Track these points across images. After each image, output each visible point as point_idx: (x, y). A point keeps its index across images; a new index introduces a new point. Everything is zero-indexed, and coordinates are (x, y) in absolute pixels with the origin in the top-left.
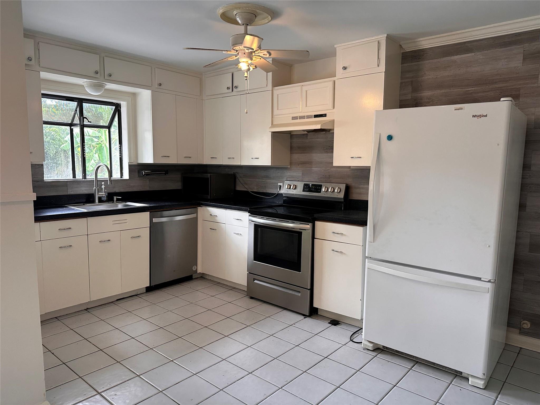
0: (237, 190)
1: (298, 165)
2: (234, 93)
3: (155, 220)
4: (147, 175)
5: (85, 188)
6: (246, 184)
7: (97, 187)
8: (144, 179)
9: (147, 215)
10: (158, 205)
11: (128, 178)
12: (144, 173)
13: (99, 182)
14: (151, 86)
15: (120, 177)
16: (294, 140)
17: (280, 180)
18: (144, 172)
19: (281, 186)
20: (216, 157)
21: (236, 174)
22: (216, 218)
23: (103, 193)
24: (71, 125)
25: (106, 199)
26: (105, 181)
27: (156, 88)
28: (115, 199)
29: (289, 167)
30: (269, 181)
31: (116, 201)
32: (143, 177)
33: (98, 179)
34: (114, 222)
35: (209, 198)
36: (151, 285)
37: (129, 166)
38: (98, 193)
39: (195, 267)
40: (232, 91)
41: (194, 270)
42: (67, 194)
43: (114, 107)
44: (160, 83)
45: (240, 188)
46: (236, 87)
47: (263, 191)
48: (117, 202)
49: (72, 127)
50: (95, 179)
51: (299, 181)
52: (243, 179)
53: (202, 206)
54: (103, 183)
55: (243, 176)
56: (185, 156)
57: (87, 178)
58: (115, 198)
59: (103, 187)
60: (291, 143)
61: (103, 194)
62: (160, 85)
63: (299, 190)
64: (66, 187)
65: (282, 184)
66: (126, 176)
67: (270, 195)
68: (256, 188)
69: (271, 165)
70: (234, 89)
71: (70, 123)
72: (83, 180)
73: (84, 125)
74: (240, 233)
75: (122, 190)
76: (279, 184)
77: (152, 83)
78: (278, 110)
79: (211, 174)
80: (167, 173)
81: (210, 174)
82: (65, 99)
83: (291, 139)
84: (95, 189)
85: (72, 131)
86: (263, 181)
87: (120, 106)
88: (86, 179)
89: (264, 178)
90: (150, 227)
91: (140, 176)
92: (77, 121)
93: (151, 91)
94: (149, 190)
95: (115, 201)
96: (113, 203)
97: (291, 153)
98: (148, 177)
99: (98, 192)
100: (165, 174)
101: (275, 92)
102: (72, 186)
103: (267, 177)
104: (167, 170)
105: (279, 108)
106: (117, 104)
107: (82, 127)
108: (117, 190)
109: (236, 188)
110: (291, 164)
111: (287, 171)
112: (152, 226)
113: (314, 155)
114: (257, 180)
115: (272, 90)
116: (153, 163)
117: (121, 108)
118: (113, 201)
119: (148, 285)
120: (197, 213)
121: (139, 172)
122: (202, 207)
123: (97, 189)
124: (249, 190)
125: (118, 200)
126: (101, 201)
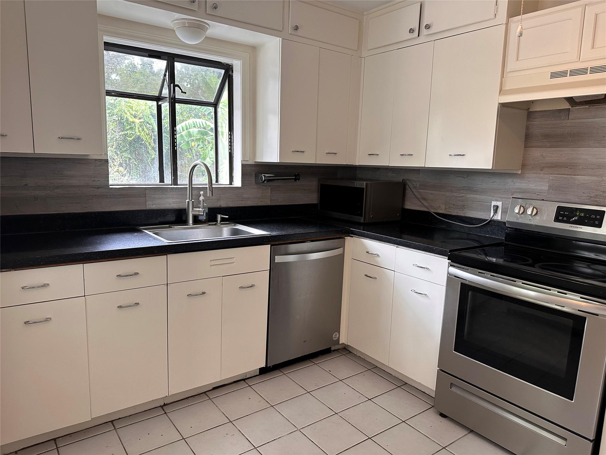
0: (408, 208)
1: (542, 170)
2: (422, 39)
3: (279, 259)
4: (268, 181)
5: (174, 200)
6: (425, 199)
7: (192, 199)
8: (264, 187)
9: (266, 249)
10: (283, 233)
11: (240, 186)
12: (264, 179)
13: (194, 190)
14: (281, 29)
15: (229, 184)
16: (535, 122)
17: (496, 196)
18: (264, 176)
19: (497, 207)
20: (378, 154)
21: (407, 181)
22: (378, 259)
23: (201, 209)
24: (158, 99)
25: (205, 219)
26: (204, 189)
27: (289, 34)
28: (219, 219)
29: (520, 172)
30: (472, 196)
31: (221, 221)
32: (262, 184)
33: (193, 186)
34: (213, 263)
35: (362, 221)
36: (268, 366)
37: (243, 166)
38: (192, 209)
39: (336, 335)
40: (418, 36)
41: (334, 339)
42: (145, 209)
43: (223, 71)
44: (296, 26)
45: (411, 205)
46: (428, 27)
47: (458, 213)
48: (222, 224)
49: (160, 103)
50: (188, 186)
51: (543, 200)
52: (420, 191)
53: (352, 235)
54: (202, 193)
55: (419, 185)
56: (327, 152)
57: (179, 182)
58: (219, 217)
59: (202, 198)
60: (527, 128)
61: (200, 211)
62: (296, 28)
63: (545, 218)
64: (144, 197)
65: (501, 203)
66: (238, 182)
67: (474, 221)
68: (443, 207)
69: (492, 169)
70: (424, 31)
71: (157, 95)
72: (173, 186)
73: (176, 99)
74: (426, 293)
75: (231, 204)
76: (494, 203)
77: (283, 24)
78: (518, 61)
79: (368, 182)
80: (297, 178)
81: (366, 182)
82: (147, 54)
83: (527, 119)
84: (188, 202)
85: (159, 108)
86: (460, 196)
87: (232, 68)
88: (177, 185)
89: (462, 191)
90: (270, 270)
91: (258, 182)
92: (165, 92)
93: (281, 39)
94: (270, 204)
95: (219, 222)
96: (215, 225)
97: (525, 147)
98: (270, 183)
99: (193, 207)
100: (296, 180)
101: (512, 26)
102: (153, 196)
103: (470, 190)
104: (298, 174)
105: (519, 59)
106: (227, 64)
107: (173, 101)
108: (223, 204)
109: (404, 205)
110: (524, 166)
111: (514, 180)
112: (274, 268)
113: (582, 150)
114: (448, 194)
115: (507, 24)
116: (279, 162)
117: (232, 72)
118: (217, 221)
119: (263, 365)
120: (343, 246)
121: (257, 176)
122: (352, 237)
123: (191, 201)
124: (432, 211)
125: (223, 220)
126: (197, 220)
